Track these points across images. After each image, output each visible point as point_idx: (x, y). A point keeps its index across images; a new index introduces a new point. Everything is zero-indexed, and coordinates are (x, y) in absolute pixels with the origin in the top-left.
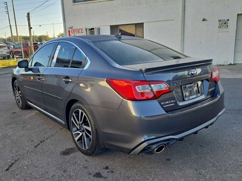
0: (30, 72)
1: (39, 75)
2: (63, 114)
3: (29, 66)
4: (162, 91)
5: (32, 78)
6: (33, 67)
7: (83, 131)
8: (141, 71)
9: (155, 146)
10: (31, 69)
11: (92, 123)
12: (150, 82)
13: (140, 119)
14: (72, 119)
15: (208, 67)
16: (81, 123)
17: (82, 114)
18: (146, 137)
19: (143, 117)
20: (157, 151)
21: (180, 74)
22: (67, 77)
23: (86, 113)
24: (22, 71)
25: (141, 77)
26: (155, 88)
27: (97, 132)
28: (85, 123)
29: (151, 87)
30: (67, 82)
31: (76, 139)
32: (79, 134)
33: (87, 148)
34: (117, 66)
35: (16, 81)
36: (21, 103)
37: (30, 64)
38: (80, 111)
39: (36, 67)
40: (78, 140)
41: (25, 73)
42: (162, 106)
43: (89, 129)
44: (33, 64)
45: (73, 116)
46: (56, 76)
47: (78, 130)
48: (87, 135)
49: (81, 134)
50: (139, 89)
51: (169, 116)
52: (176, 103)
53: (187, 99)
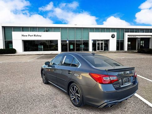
0: (50, 67)
1: (55, 69)
2: (66, 88)
3: (50, 65)
4: (114, 80)
5: (49, 70)
6: (52, 65)
7: (76, 96)
8: (106, 70)
9: (110, 105)
10: (51, 66)
11: (81, 93)
12: (109, 76)
13: (104, 92)
14: (71, 90)
15: (133, 71)
16: (75, 92)
17: (76, 88)
18: (106, 101)
19: (105, 91)
20: (110, 107)
21: (120, 73)
22: (69, 71)
23: (78, 88)
24: (47, 67)
25: (106, 73)
26: (112, 78)
27: (82, 97)
28: (77, 92)
29: (110, 78)
30: (69, 73)
31: (72, 99)
32: (74, 97)
33: (77, 104)
34: (94, 67)
35: (43, 71)
36: (45, 81)
37: (50, 64)
38: (75, 87)
39: (53, 65)
40: (73, 100)
41: (48, 67)
42: (114, 87)
43: (79, 95)
44: (52, 64)
45: (71, 89)
46: (61, 70)
47: (73, 95)
48: (77, 98)
49: (75, 97)
50: (104, 79)
51: (117, 92)
52: (120, 86)
53: (124, 84)
